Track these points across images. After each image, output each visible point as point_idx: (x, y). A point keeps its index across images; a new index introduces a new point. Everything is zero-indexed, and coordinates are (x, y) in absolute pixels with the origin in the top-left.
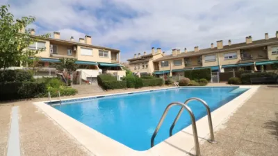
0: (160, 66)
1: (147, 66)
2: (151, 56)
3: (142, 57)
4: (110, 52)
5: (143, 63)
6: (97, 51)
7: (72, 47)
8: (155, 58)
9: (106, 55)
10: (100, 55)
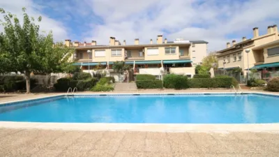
0: (266, 55)
1: (240, 58)
2: (250, 42)
3: (237, 46)
4: (177, 48)
5: (234, 54)
6: (163, 49)
7: (140, 49)
8: (257, 44)
9: (173, 52)
10: (167, 52)
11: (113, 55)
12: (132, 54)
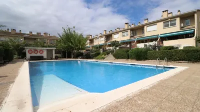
4: (178, 19)
11: (123, 36)
12: (137, 32)
